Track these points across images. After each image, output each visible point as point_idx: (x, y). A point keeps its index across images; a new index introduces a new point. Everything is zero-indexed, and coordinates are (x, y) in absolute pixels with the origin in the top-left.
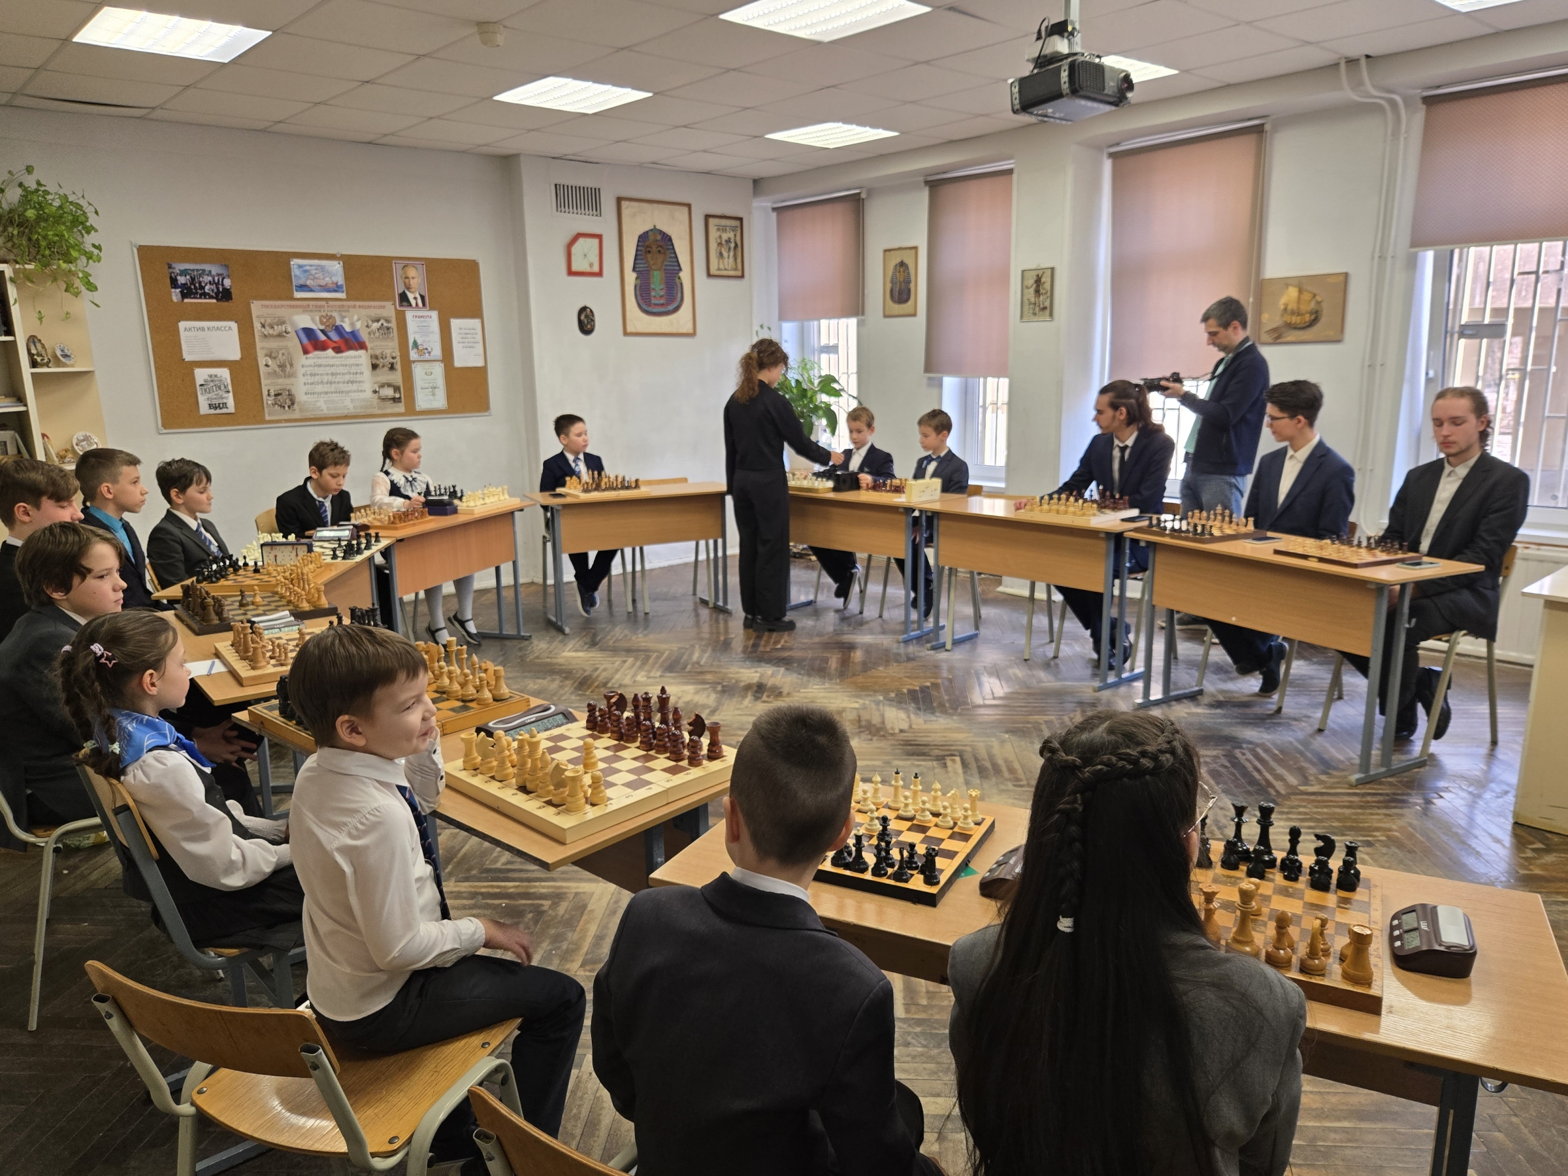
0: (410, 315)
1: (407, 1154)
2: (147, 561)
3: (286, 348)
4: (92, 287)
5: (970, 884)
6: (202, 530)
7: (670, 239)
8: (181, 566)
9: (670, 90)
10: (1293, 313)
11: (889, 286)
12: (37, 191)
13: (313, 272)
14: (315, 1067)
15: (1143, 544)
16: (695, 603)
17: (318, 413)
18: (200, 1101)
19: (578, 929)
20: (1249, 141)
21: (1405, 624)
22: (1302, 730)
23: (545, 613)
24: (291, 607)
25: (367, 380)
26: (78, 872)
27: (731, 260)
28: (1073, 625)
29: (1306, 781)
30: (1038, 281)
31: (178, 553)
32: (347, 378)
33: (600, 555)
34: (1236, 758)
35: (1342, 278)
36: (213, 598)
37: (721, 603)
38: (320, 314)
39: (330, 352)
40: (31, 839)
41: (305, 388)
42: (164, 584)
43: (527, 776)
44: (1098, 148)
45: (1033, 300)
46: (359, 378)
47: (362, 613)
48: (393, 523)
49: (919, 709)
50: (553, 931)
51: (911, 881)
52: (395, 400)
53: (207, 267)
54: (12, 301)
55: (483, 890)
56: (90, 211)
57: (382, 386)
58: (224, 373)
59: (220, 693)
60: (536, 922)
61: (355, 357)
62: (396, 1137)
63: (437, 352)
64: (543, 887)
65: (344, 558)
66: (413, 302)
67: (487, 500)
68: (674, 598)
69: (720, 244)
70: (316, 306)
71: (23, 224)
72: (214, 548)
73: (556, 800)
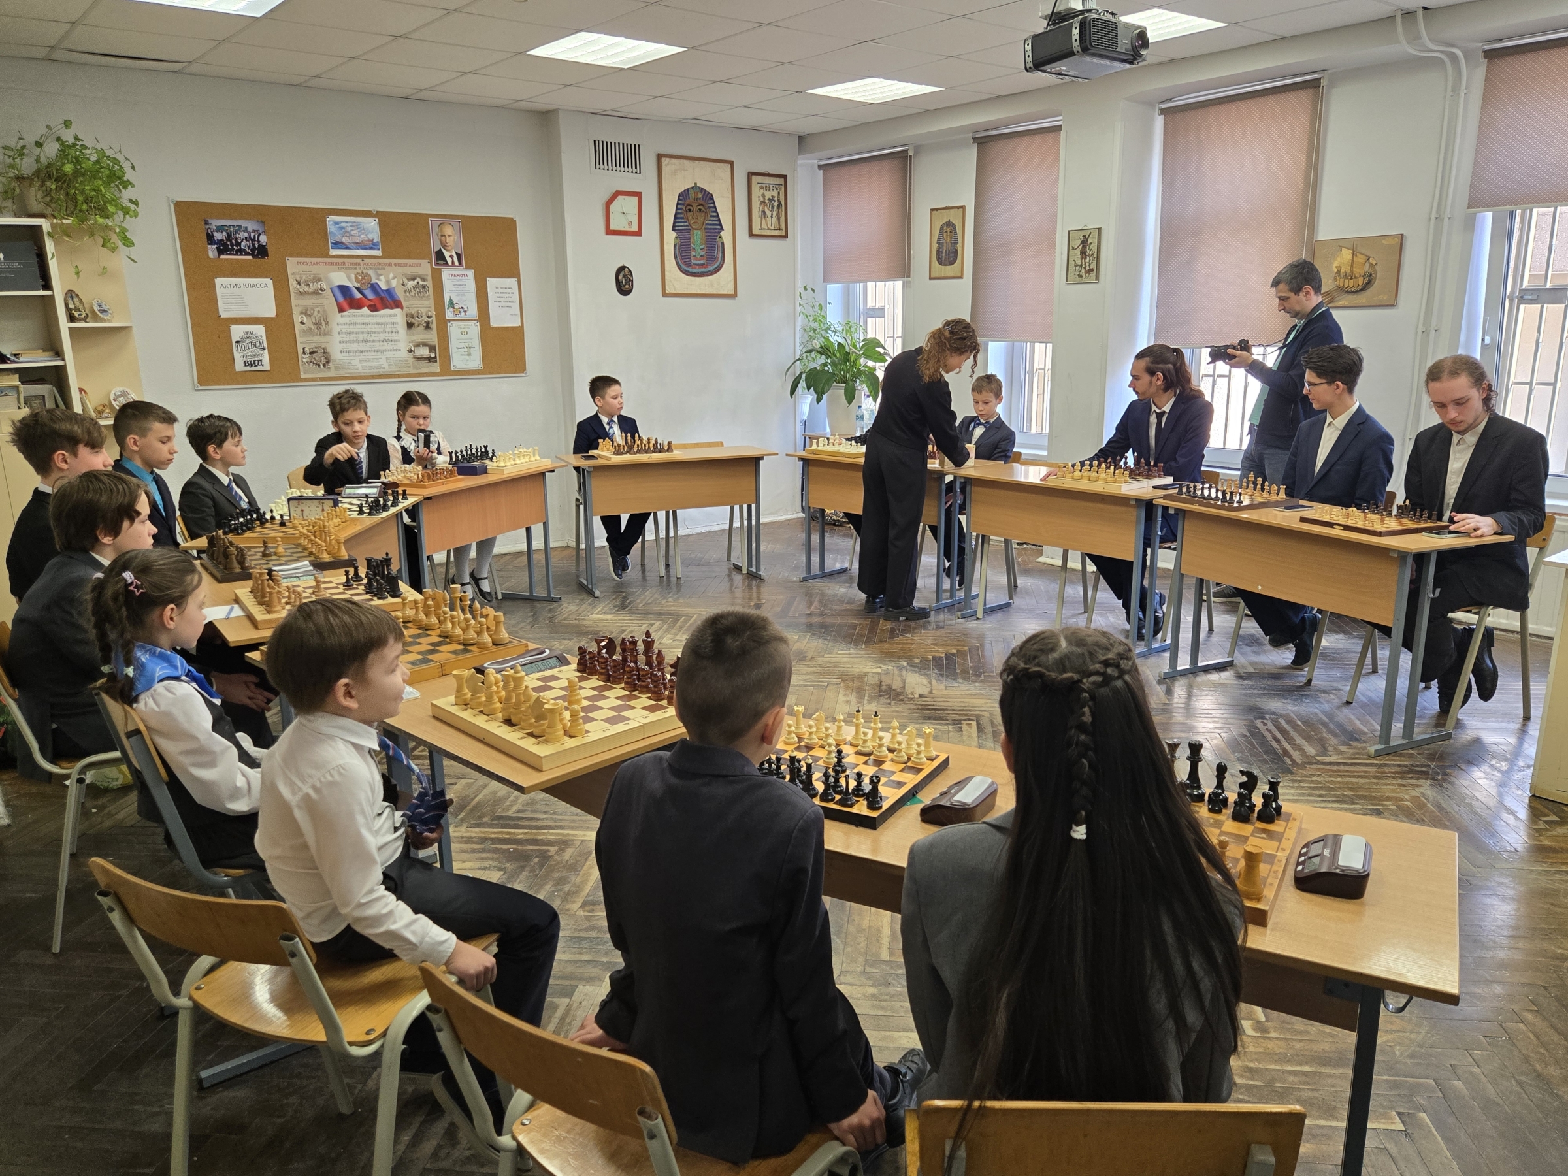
0: (445, 273)
1: (382, 1046)
2: (178, 513)
3: (322, 306)
4: (128, 243)
5: (913, 811)
6: (234, 485)
7: (712, 198)
8: (212, 521)
9: (705, 44)
10: (1346, 276)
11: (935, 246)
12: (74, 145)
13: (349, 229)
14: (293, 955)
15: (1171, 511)
16: (729, 569)
17: (354, 372)
18: (197, 996)
19: (581, 873)
20: (1306, 96)
21: (1430, 593)
22: (1328, 702)
23: (578, 576)
24: (312, 558)
25: (403, 339)
26: (106, 811)
27: (774, 218)
28: (1105, 595)
29: (1324, 751)
30: (1085, 242)
31: (209, 508)
32: (382, 336)
33: (632, 517)
34: (1257, 728)
35: (1397, 240)
36: (238, 548)
37: (754, 569)
38: (356, 271)
39: (365, 310)
40: (55, 770)
41: (340, 347)
42: (193, 536)
43: (512, 710)
44: (1151, 105)
45: (1079, 262)
46: (394, 336)
47: (377, 563)
48: (421, 481)
49: (942, 675)
50: (557, 875)
51: (855, 807)
52: (431, 360)
53: (243, 223)
54: (49, 256)
55: (493, 836)
56: (126, 165)
57: (418, 345)
58: (260, 330)
59: (234, 636)
60: (542, 866)
61: (390, 316)
62: (373, 1030)
63: (473, 312)
64: (552, 834)
65: (370, 514)
66: (449, 261)
67: (518, 461)
68: (708, 564)
69: (763, 203)
70: (351, 264)
71: (61, 178)
72: (244, 505)
73: (536, 731)
